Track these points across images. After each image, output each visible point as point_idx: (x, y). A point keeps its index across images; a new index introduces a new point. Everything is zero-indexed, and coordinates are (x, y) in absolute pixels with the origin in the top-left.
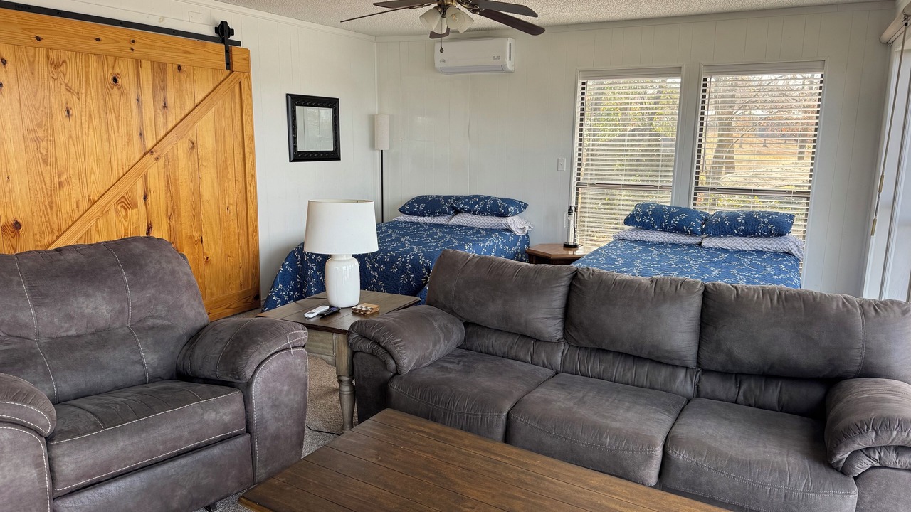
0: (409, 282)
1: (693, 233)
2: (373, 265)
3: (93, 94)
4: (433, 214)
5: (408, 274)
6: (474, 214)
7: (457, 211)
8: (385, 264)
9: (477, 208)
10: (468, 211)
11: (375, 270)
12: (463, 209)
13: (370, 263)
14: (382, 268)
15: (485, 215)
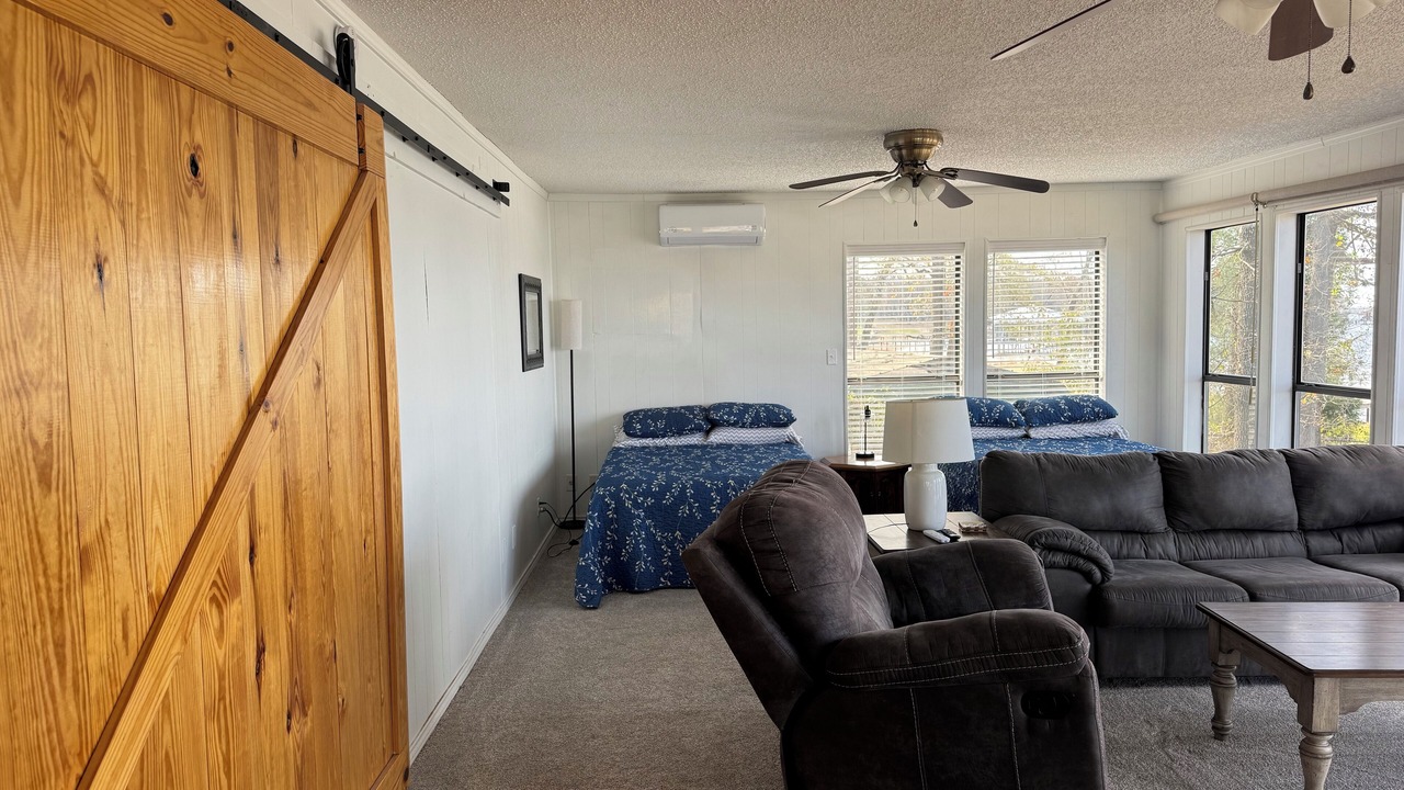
0: (691, 515)
1: (1018, 425)
2: (635, 501)
3: (153, 210)
4: (680, 433)
5: (690, 504)
6: (743, 427)
7: (714, 425)
8: (653, 495)
9: (748, 418)
10: (734, 425)
11: (636, 505)
12: (728, 422)
13: (629, 499)
14: (650, 501)
15: (759, 427)
